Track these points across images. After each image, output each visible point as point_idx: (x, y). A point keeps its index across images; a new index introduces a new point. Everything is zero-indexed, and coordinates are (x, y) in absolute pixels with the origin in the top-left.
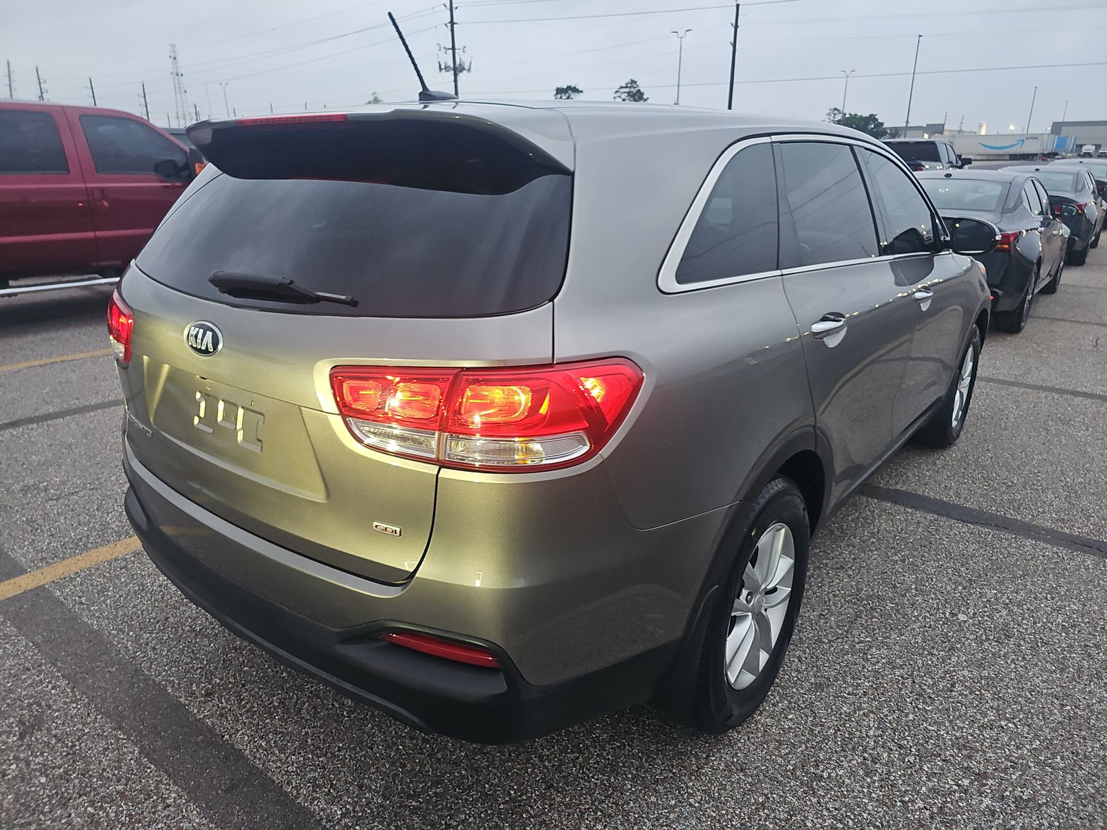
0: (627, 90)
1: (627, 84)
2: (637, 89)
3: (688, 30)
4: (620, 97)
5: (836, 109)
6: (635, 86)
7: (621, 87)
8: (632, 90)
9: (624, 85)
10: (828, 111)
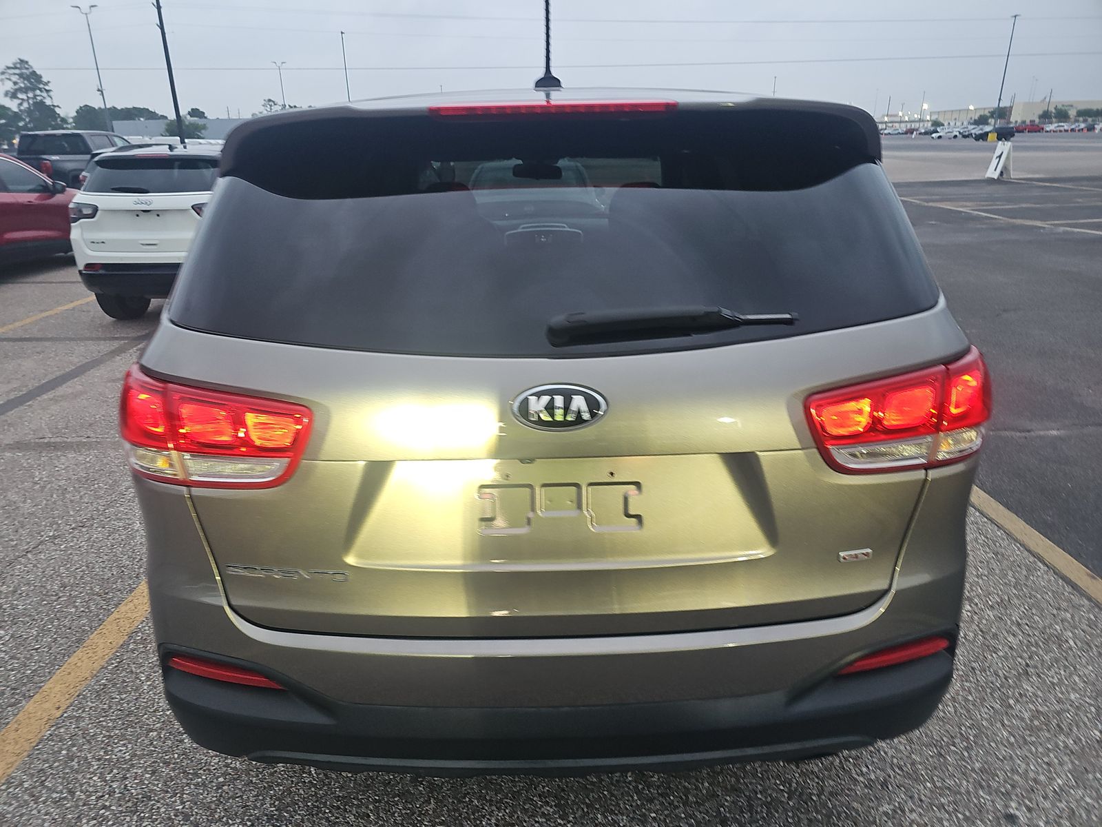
0: (17, 71)
1: (15, 64)
2: (31, 70)
3: (92, 6)
4: (10, 80)
5: (270, 100)
6: (27, 66)
7: (9, 68)
8: (24, 71)
9: (12, 66)
10: (263, 102)
